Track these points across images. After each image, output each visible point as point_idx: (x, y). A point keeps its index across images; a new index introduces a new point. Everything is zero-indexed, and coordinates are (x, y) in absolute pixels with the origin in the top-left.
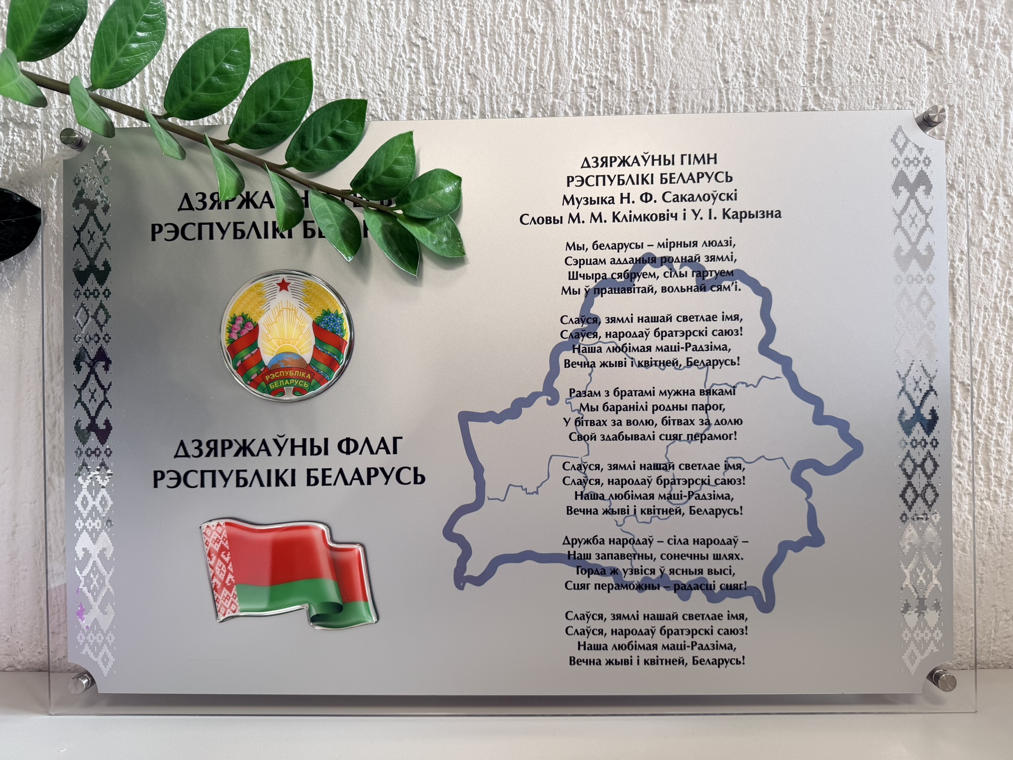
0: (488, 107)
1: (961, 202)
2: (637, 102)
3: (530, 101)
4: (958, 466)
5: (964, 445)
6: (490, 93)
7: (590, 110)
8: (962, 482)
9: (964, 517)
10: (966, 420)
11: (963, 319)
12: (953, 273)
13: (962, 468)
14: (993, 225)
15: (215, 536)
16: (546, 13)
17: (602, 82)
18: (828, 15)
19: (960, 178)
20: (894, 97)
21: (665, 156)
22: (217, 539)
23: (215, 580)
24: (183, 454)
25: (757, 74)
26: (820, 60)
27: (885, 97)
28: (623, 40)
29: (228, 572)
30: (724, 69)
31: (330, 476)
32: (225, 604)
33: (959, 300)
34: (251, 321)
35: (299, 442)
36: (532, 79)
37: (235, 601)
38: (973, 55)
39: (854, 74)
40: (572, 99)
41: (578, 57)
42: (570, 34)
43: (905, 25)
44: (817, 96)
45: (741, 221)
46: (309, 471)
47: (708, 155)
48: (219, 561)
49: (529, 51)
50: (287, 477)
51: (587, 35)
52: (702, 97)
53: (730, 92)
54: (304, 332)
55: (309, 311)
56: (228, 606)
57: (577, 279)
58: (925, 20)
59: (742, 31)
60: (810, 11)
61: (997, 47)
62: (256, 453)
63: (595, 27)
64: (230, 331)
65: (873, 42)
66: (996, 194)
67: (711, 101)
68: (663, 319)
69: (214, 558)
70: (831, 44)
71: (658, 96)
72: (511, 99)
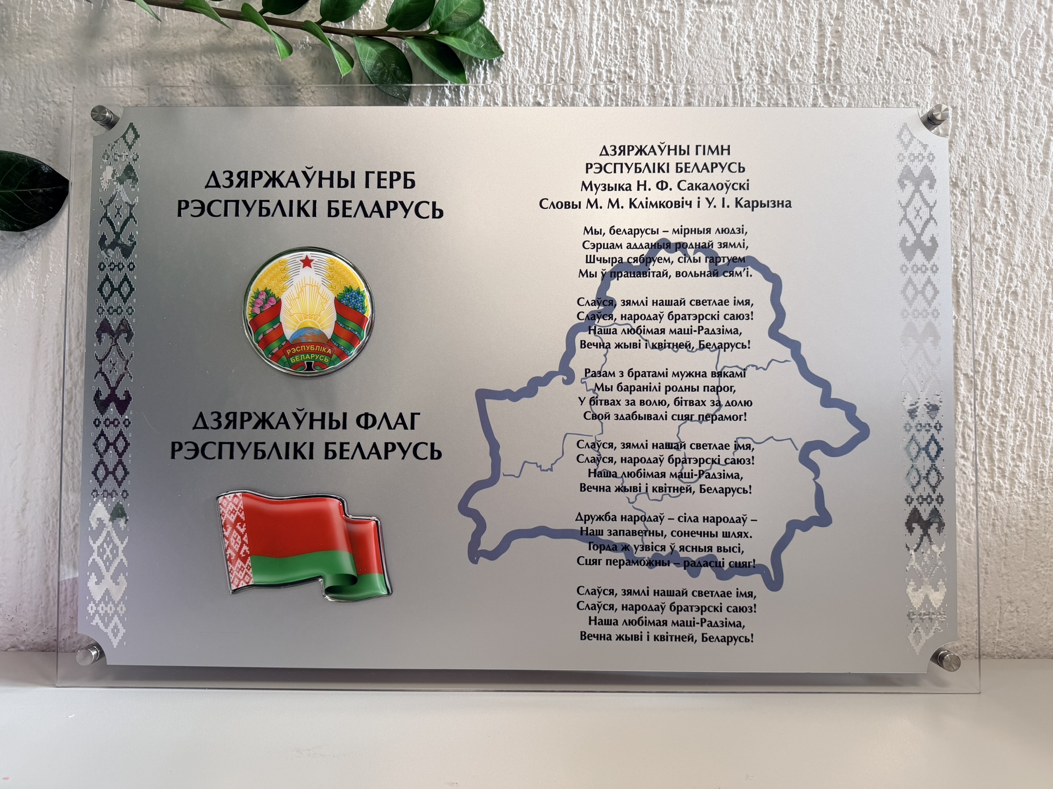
0: (510, 98)
1: (965, 200)
2: (654, 97)
3: (551, 93)
4: (963, 457)
5: (969, 436)
6: (512, 82)
7: (608, 103)
8: (967, 472)
9: (969, 508)
10: (970, 412)
11: (966, 312)
12: (957, 268)
13: (967, 459)
14: (995, 223)
15: (231, 507)
16: (568, 10)
17: (621, 76)
18: (837, 18)
19: (964, 177)
20: (900, 98)
21: (680, 146)
22: (234, 510)
23: (229, 551)
24: (202, 426)
25: (769, 73)
26: (830, 61)
27: (891, 97)
28: (641, 38)
29: (243, 542)
30: (737, 67)
31: (348, 450)
32: (239, 576)
33: (962, 294)
34: (274, 296)
35: (318, 416)
36: (553, 71)
37: (249, 573)
38: (975, 60)
39: (861, 75)
40: (591, 92)
41: (598, 53)
42: (591, 30)
43: (910, 30)
44: (826, 95)
45: (753, 210)
46: (327, 444)
47: (722, 146)
48: (235, 532)
49: (551, 46)
50: (306, 451)
51: (607, 32)
52: (717, 93)
53: (743, 89)
54: (325, 308)
55: (332, 288)
56: (241, 578)
57: (594, 262)
58: (930, 26)
59: (756, 32)
60: (820, 15)
61: (998, 53)
62: (274, 426)
63: (614, 24)
64: (253, 306)
65: (880, 45)
66: (998, 192)
67: (725, 97)
68: (677, 303)
69: (230, 529)
70: (841, 46)
71: (675, 91)
72: (532, 90)
